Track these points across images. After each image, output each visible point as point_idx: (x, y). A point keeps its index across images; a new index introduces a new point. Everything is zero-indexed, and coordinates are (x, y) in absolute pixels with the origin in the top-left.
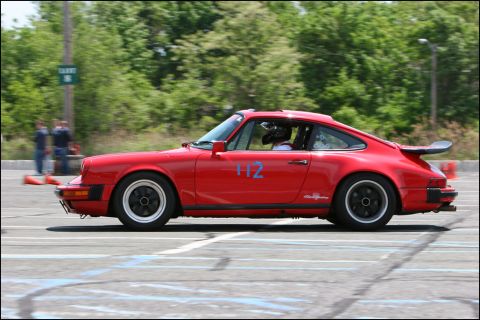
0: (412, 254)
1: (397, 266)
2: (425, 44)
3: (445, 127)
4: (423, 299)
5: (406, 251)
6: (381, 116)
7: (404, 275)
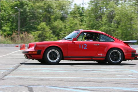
0: (11, 72)
1: (6, 75)
2: (16, 9)
3: (22, 33)
4: (13, 85)
5: (9, 71)
6: (3, 30)
7: (7, 78)
